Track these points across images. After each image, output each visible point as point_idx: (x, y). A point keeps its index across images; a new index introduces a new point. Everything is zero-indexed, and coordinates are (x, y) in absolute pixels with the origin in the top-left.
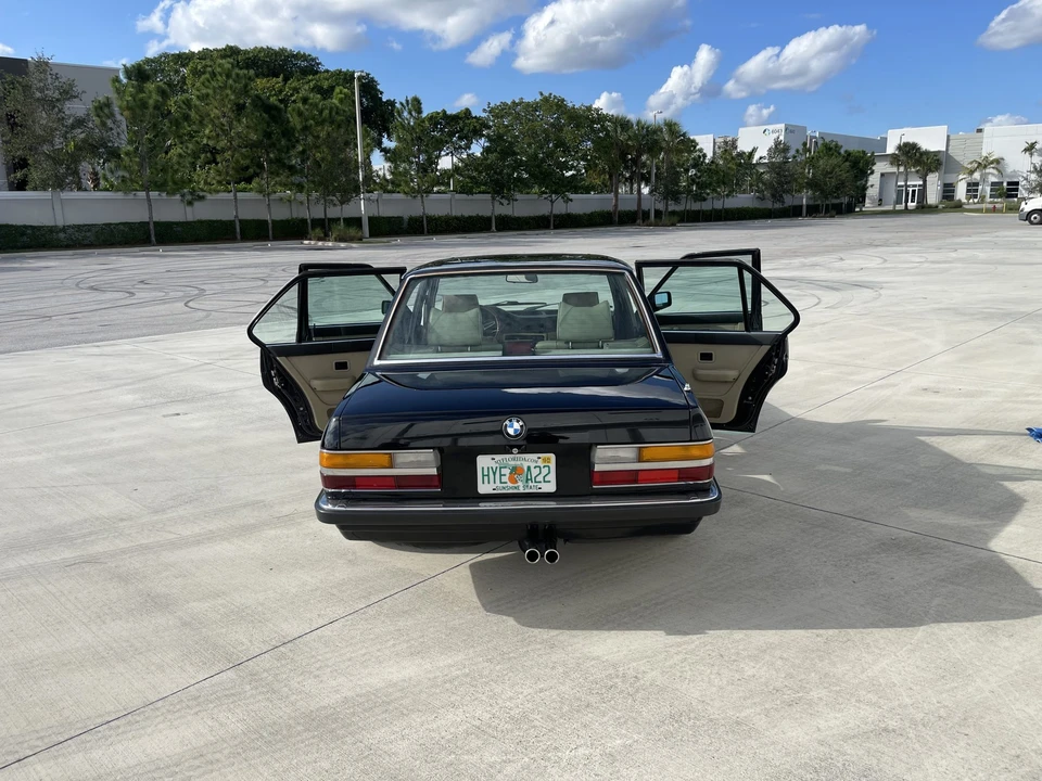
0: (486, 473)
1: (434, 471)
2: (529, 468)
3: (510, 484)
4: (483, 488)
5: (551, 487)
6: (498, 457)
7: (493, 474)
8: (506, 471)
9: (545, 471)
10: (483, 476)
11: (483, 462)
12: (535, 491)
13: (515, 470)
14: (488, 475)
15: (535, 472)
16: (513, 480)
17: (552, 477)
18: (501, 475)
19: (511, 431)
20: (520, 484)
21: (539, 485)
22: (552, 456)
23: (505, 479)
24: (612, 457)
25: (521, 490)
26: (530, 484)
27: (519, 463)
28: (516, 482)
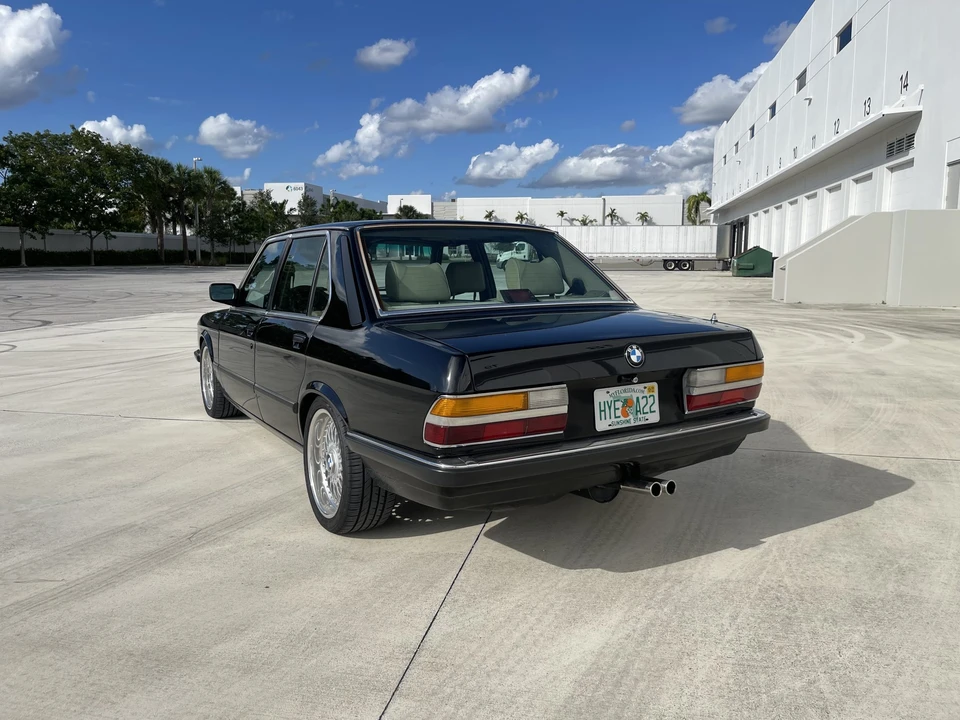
0: (603, 408)
1: (564, 409)
2: (638, 398)
3: (622, 418)
4: (601, 425)
5: (655, 418)
6: (612, 390)
7: (610, 408)
8: (619, 405)
9: (651, 400)
10: (601, 411)
11: (601, 396)
12: (643, 423)
13: (627, 403)
14: (604, 411)
15: (643, 402)
16: (625, 414)
17: (656, 407)
18: (615, 409)
19: (634, 358)
20: (631, 417)
21: (647, 416)
22: (655, 385)
23: (619, 413)
24: (706, 381)
25: (632, 424)
26: (640, 416)
27: (628, 394)
28: (628, 415)
